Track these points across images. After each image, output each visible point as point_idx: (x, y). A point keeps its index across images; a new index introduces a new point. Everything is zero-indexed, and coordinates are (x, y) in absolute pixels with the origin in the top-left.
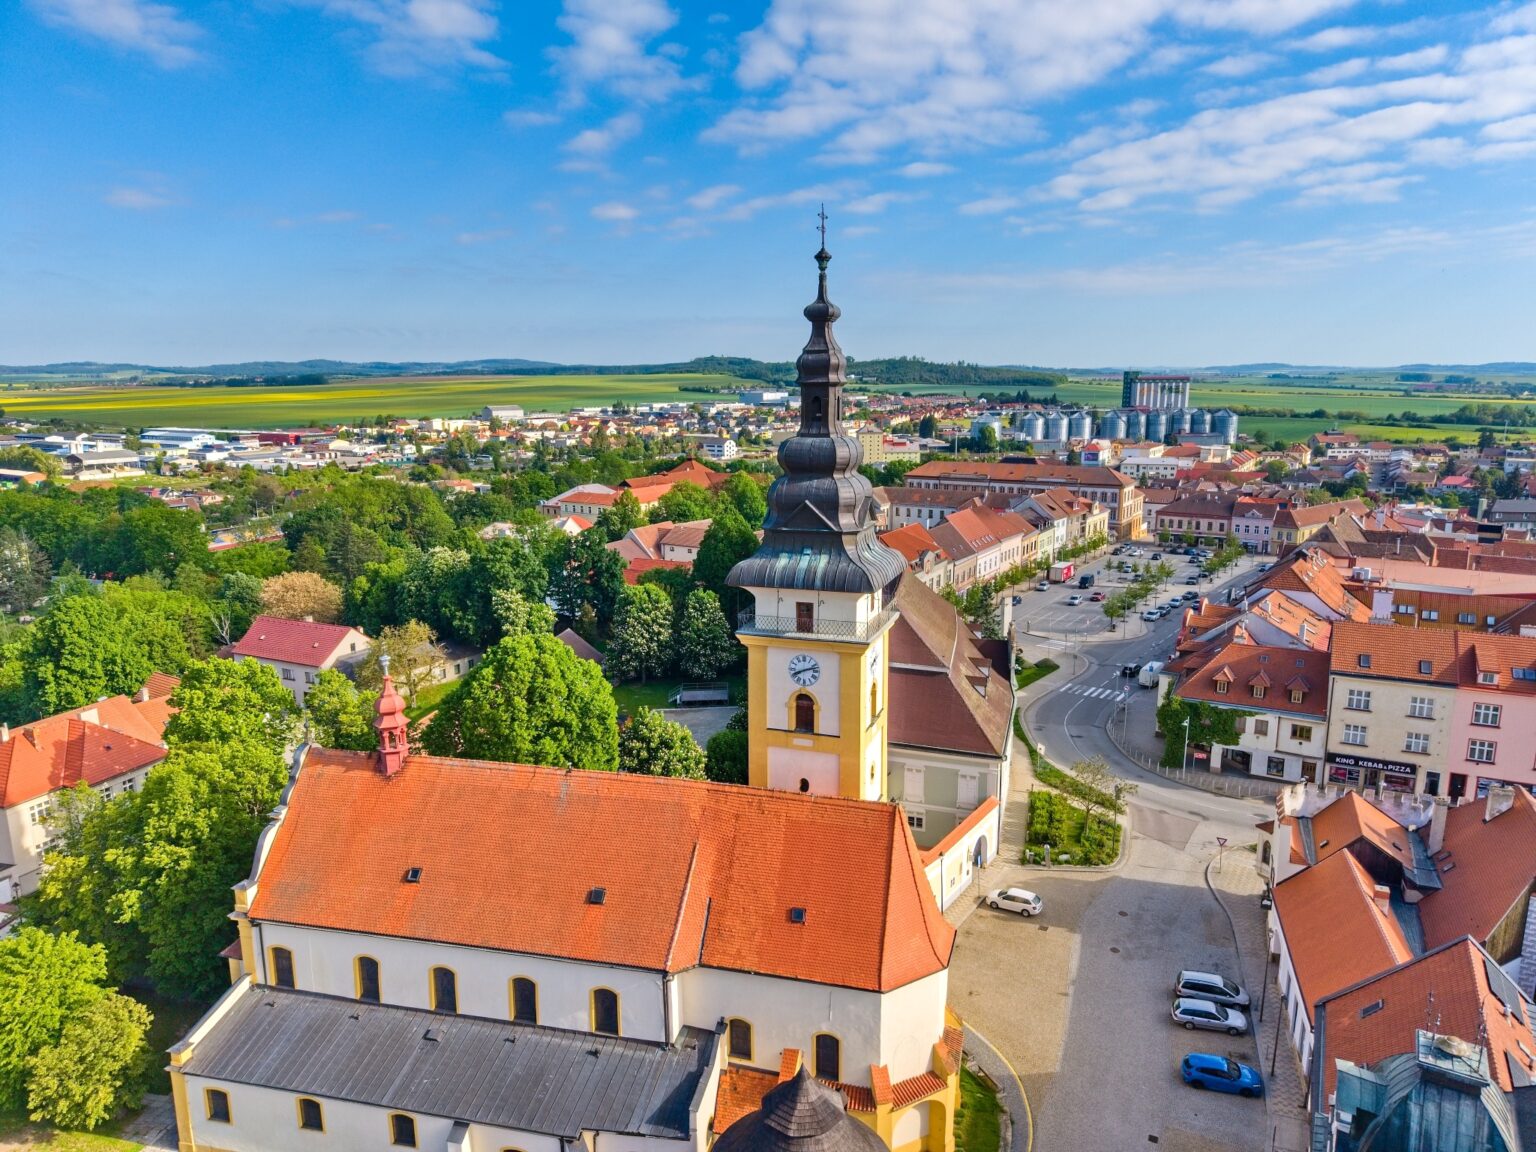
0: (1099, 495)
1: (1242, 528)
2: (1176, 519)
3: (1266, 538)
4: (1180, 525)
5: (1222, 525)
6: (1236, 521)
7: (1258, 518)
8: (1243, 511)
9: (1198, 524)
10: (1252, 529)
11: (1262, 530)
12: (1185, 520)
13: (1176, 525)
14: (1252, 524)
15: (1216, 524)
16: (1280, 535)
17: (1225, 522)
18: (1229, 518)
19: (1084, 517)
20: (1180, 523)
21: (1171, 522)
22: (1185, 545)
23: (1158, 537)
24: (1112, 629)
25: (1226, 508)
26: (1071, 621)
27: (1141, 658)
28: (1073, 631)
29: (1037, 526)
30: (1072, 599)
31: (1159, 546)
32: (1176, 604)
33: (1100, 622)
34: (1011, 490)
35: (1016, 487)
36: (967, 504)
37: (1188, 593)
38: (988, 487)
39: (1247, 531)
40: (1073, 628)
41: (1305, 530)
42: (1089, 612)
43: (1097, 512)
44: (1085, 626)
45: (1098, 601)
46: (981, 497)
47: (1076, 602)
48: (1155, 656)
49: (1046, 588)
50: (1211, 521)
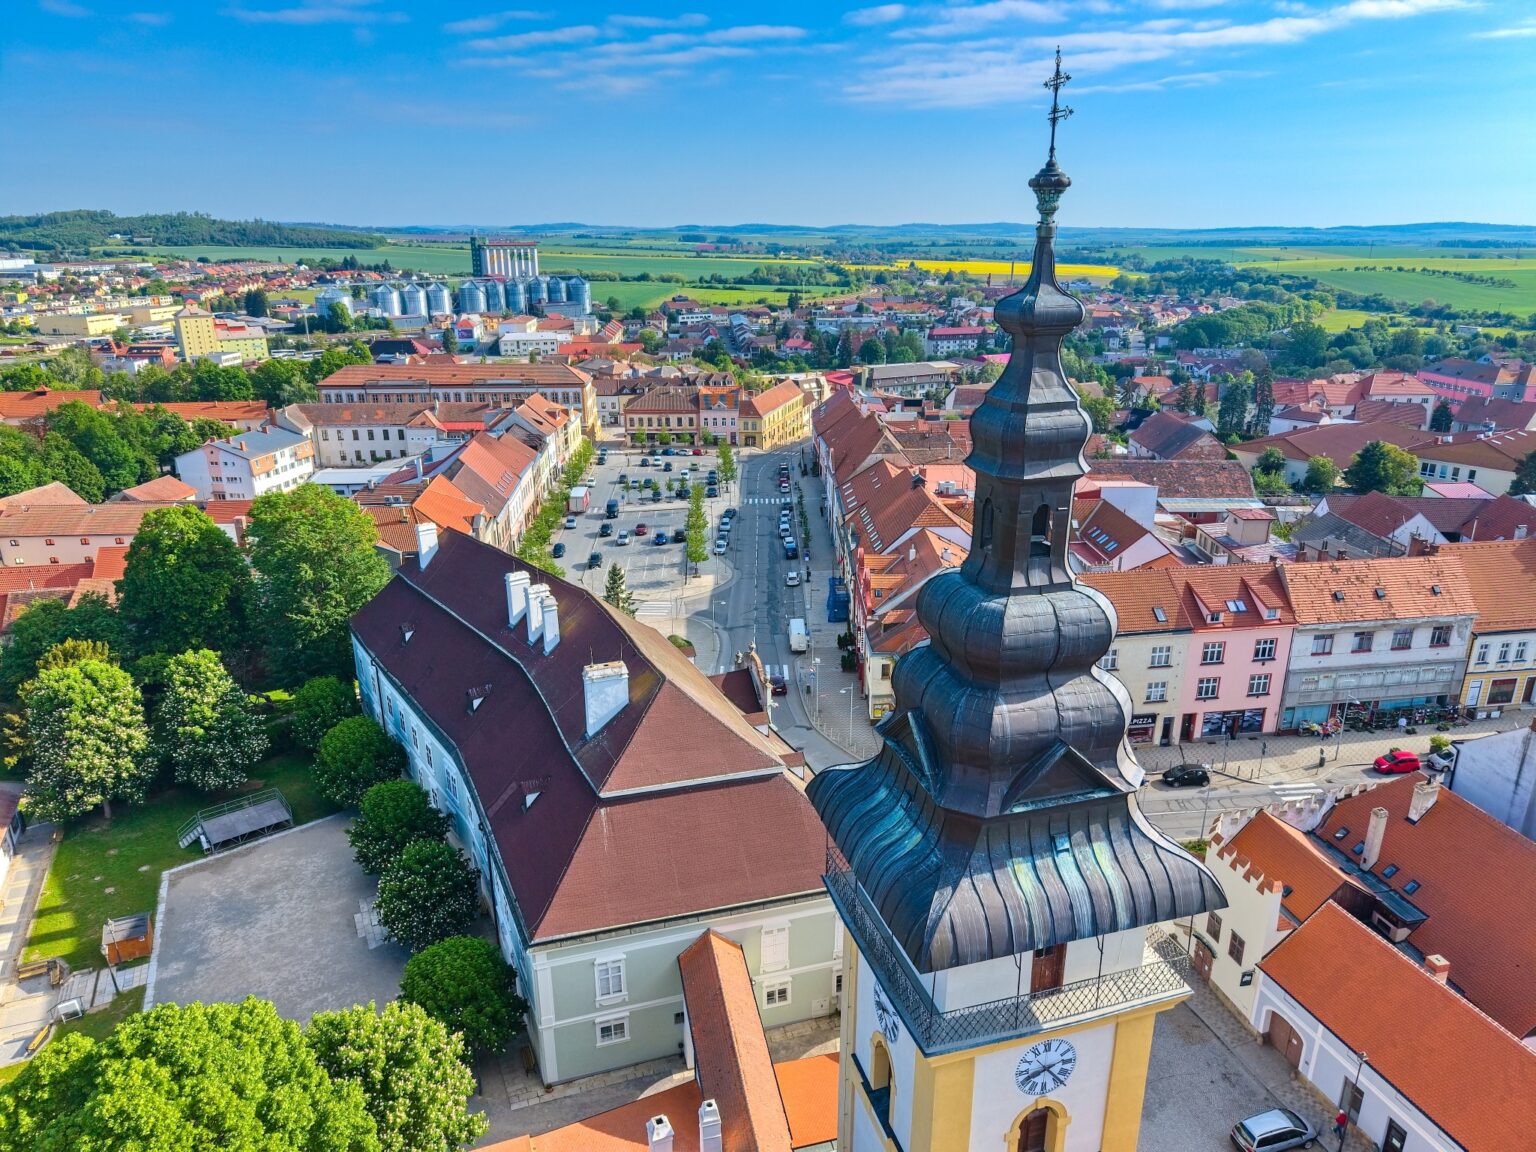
0: (560, 396)
1: (710, 422)
2: (645, 417)
3: (734, 429)
4: (650, 424)
5: (691, 420)
6: (704, 414)
7: (724, 409)
8: (709, 403)
9: (668, 420)
10: (719, 422)
11: (729, 422)
12: (655, 417)
13: (645, 423)
14: (719, 416)
15: (685, 419)
16: (746, 424)
17: (694, 416)
18: (698, 413)
19: (566, 427)
20: (650, 420)
21: (641, 420)
22: (657, 443)
23: (629, 437)
24: (696, 574)
25: (691, 401)
26: (643, 569)
27: (756, 609)
28: (658, 584)
29: (535, 448)
30: (621, 537)
31: (633, 447)
32: (728, 527)
33: (673, 565)
34: (458, 396)
35: (463, 392)
36: (418, 419)
37: (728, 511)
38: (429, 394)
39: (715, 424)
40: (654, 579)
41: (766, 418)
42: (650, 552)
43: (573, 418)
44: (663, 574)
45: (644, 534)
46: (432, 409)
47: (627, 541)
48: (766, 603)
49: (575, 524)
50: (680, 416)
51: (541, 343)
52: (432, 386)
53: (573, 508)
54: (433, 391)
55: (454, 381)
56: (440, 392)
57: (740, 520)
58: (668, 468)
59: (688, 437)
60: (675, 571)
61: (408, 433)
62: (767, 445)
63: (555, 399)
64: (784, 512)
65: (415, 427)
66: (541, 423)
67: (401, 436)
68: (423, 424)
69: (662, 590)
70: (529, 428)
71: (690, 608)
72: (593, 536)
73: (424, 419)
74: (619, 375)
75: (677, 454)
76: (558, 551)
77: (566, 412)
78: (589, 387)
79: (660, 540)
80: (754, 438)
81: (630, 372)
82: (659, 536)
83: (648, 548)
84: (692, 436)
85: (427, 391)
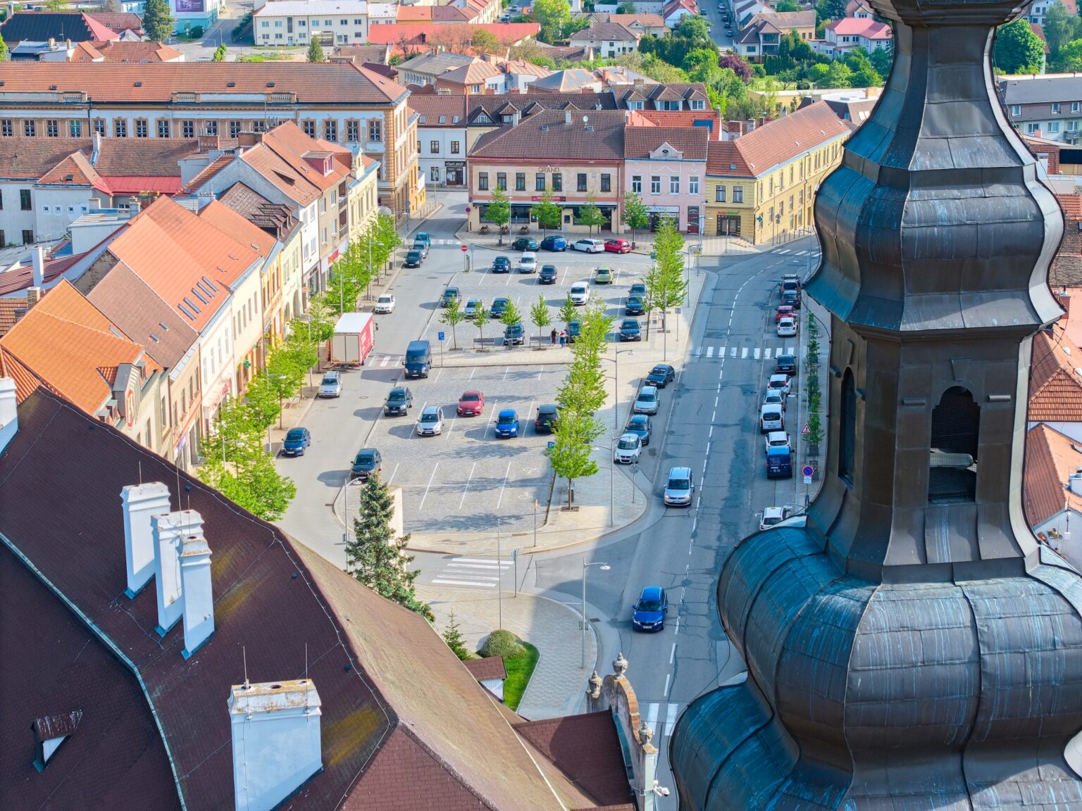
0: (341, 128)
2: (511, 171)
3: (695, 200)
4: (521, 185)
5: (606, 180)
6: (633, 168)
7: (675, 159)
8: (643, 143)
9: (557, 178)
10: (665, 184)
11: (685, 184)
12: (531, 173)
13: (511, 183)
14: (665, 171)
15: (594, 175)
16: (720, 190)
17: (612, 171)
18: (620, 163)
19: (343, 190)
20: (520, 178)
21: (502, 178)
22: (534, 226)
23: (475, 213)
24: (570, 504)
25: (607, 140)
26: (460, 487)
27: (686, 583)
28: (488, 521)
29: (272, 231)
30: (427, 418)
31: (483, 232)
32: (651, 406)
33: (524, 483)
34: (141, 125)
35: (152, 117)
36: (59, 171)
37: (656, 372)
38: (87, 121)
39: (656, 188)
40: (479, 510)
41: (764, 179)
42: (484, 452)
43: (360, 172)
44: (501, 501)
45: (474, 413)
46: (89, 149)
47: (437, 427)
48: (709, 572)
49: (337, 389)
50: (582, 170)
51: (336, 22)
52: (92, 104)
53: (338, 356)
54: (95, 114)
55: (137, 95)
56: (109, 116)
57: (682, 390)
58: (547, 278)
59: (598, 214)
60: (528, 493)
61: (39, 197)
62: (765, 236)
63: (331, 135)
64: (775, 378)
65: (53, 185)
66: (290, 181)
67: (26, 202)
68: (69, 179)
69: (493, 533)
70: (266, 192)
71: (546, 573)
72: (367, 414)
73: (69, 171)
74: (478, 86)
75: (572, 248)
76: (294, 444)
77: (347, 160)
78: (401, 107)
79: (505, 428)
80: (737, 219)
81: (500, 79)
82: (505, 419)
83: (478, 443)
84: (606, 212)
85: (82, 114)
